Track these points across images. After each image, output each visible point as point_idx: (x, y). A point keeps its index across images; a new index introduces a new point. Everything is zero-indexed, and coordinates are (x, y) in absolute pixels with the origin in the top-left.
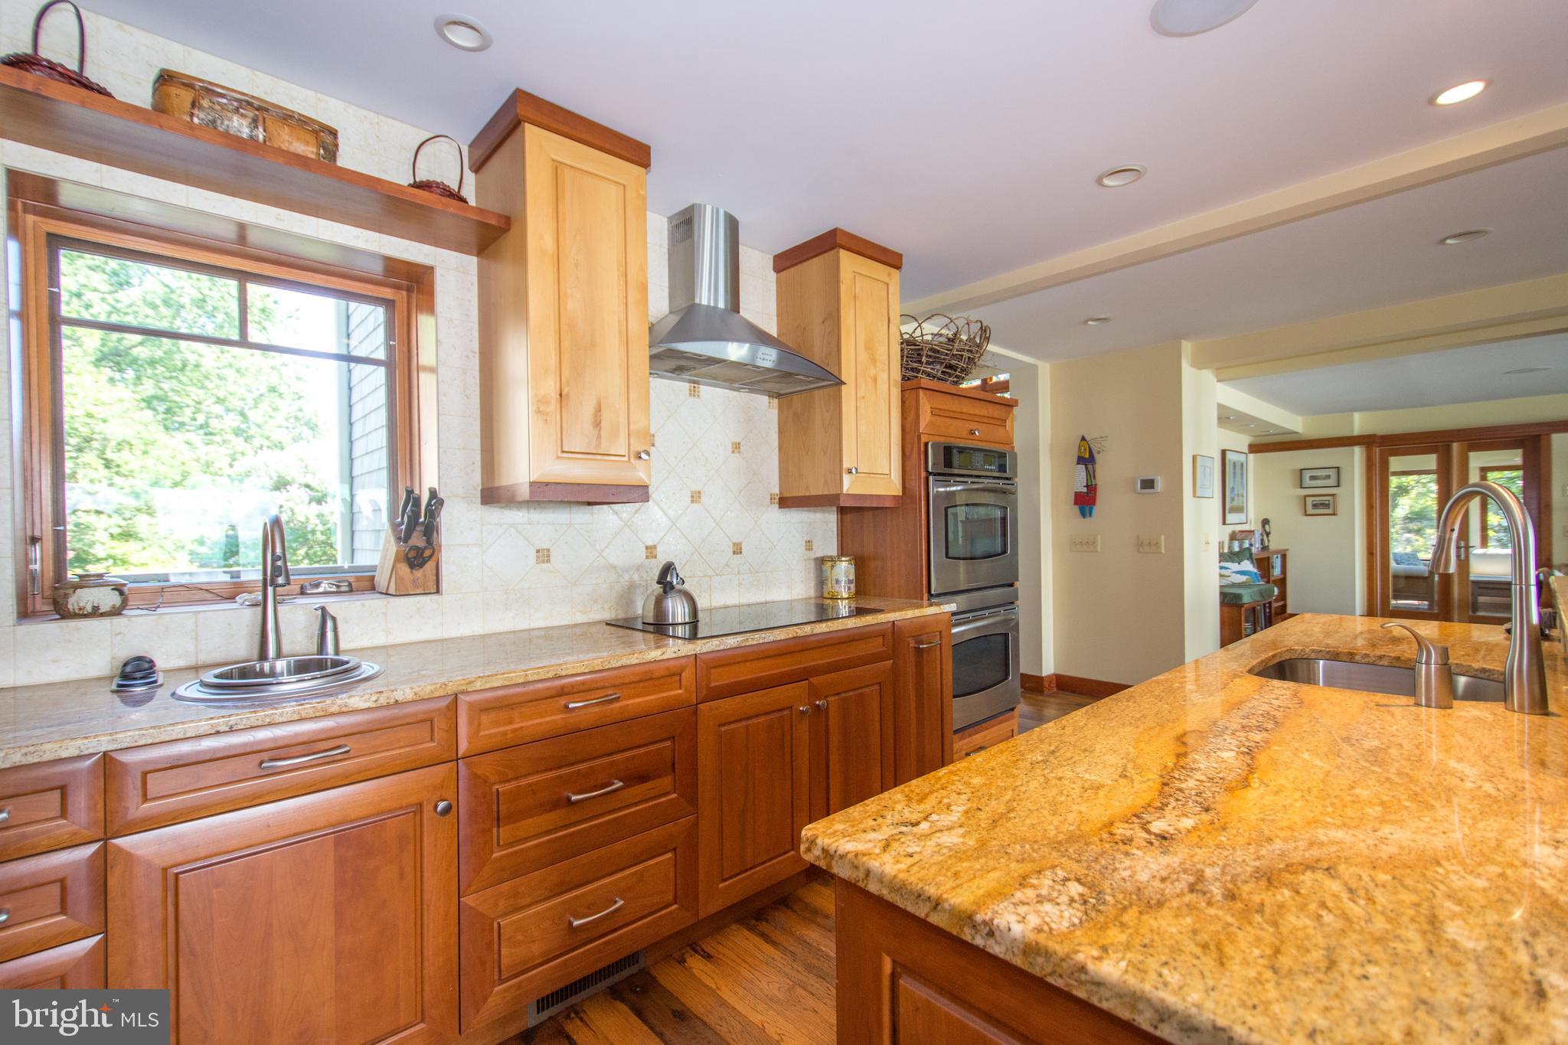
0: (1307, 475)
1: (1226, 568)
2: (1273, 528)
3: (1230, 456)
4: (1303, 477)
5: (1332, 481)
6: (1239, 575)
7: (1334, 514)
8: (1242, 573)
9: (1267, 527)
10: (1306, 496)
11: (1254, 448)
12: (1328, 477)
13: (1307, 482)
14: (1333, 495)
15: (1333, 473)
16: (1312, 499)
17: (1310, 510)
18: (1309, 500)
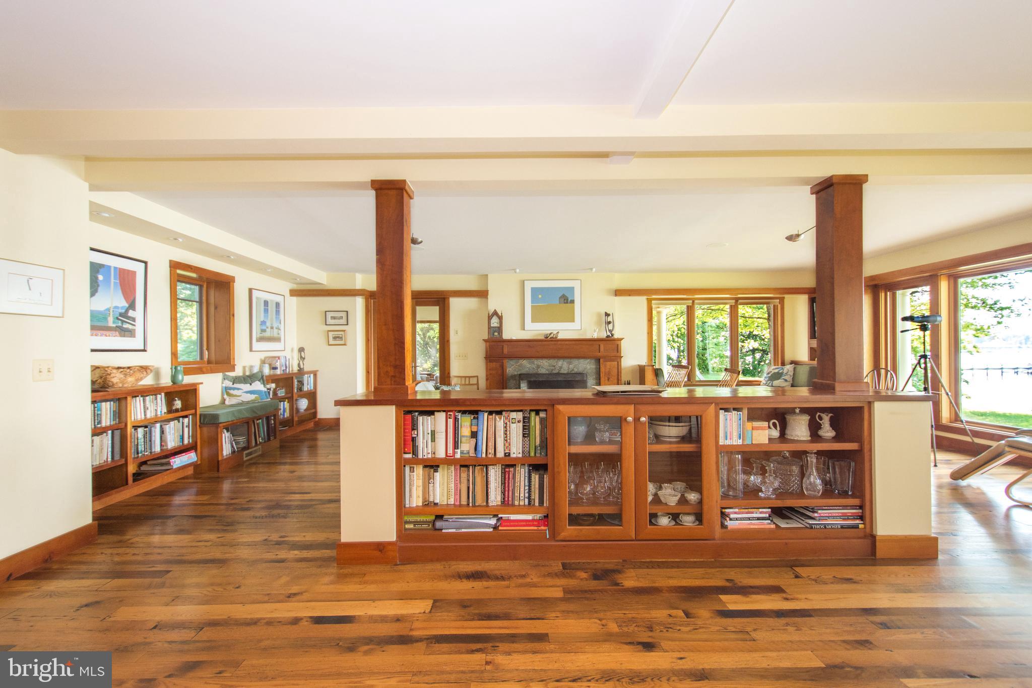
0: (329, 315)
1: (238, 389)
2: (306, 354)
3: (255, 294)
4: (327, 317)
5: (344, 321)
6: (249, 394)
7: (345, 345)
8: (251, 392)
9: (302, 353)
10: (328, 331)
11: (294, 293)
12: (342, 317)
13: (330, 321)
14: (344, 331)
15: (344, 315)
16: (333, 333)
17: (332, 342)
18: (331, 334)
